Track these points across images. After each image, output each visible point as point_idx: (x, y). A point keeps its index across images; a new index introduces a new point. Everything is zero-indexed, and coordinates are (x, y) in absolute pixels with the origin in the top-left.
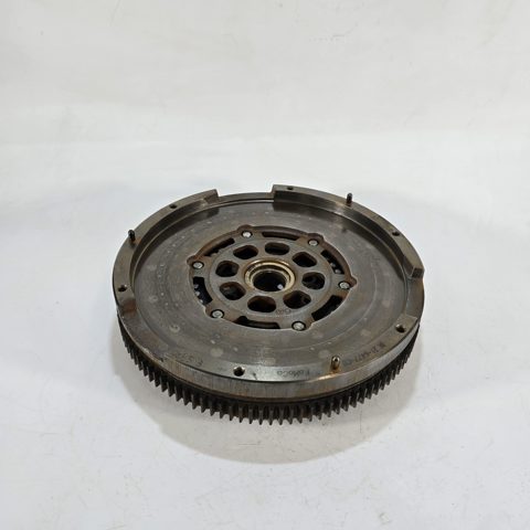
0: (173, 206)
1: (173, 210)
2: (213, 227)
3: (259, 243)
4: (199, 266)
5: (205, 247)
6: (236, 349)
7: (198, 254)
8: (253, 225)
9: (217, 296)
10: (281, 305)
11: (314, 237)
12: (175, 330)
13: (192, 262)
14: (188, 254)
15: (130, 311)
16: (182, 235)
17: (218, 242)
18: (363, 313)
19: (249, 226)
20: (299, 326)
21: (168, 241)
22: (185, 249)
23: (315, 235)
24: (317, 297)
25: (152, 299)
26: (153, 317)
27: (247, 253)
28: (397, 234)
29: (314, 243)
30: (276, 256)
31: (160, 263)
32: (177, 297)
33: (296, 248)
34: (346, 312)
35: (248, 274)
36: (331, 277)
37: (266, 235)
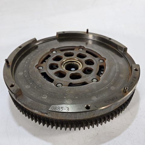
0: (20, 47)
1: (21, 48)
2: (40, 52)
3: (61, 54)
4: (41, 68)
5: (40, 60)
6: (77, 97)
7: (39, 63)
8: (55, 48)
9: (55, 78)
10: (83, 75)
11: (80, 47)
12: (45, 97)
13: (38, 67)
14: (34, 64)
15: (19, 95)
16: (28, 57)
17: (44, 57)
18: (116, 68)
19: (54, 49)
20: (95, 80)
21: (23, 61)
22: (32, 63)
23: (80, 46)
24: (95, 68)
25: (27, 87)
26: (32, 95)
27: (58, 58)
28: (110, 39)
29: (81, 50)
30: (70, 57)
31: (23, 71)
32: (38, 83)
33: (76, 52)
34: (110, 70)
35: (62, 66)
36: (95, 60)
37: (62, 51)
